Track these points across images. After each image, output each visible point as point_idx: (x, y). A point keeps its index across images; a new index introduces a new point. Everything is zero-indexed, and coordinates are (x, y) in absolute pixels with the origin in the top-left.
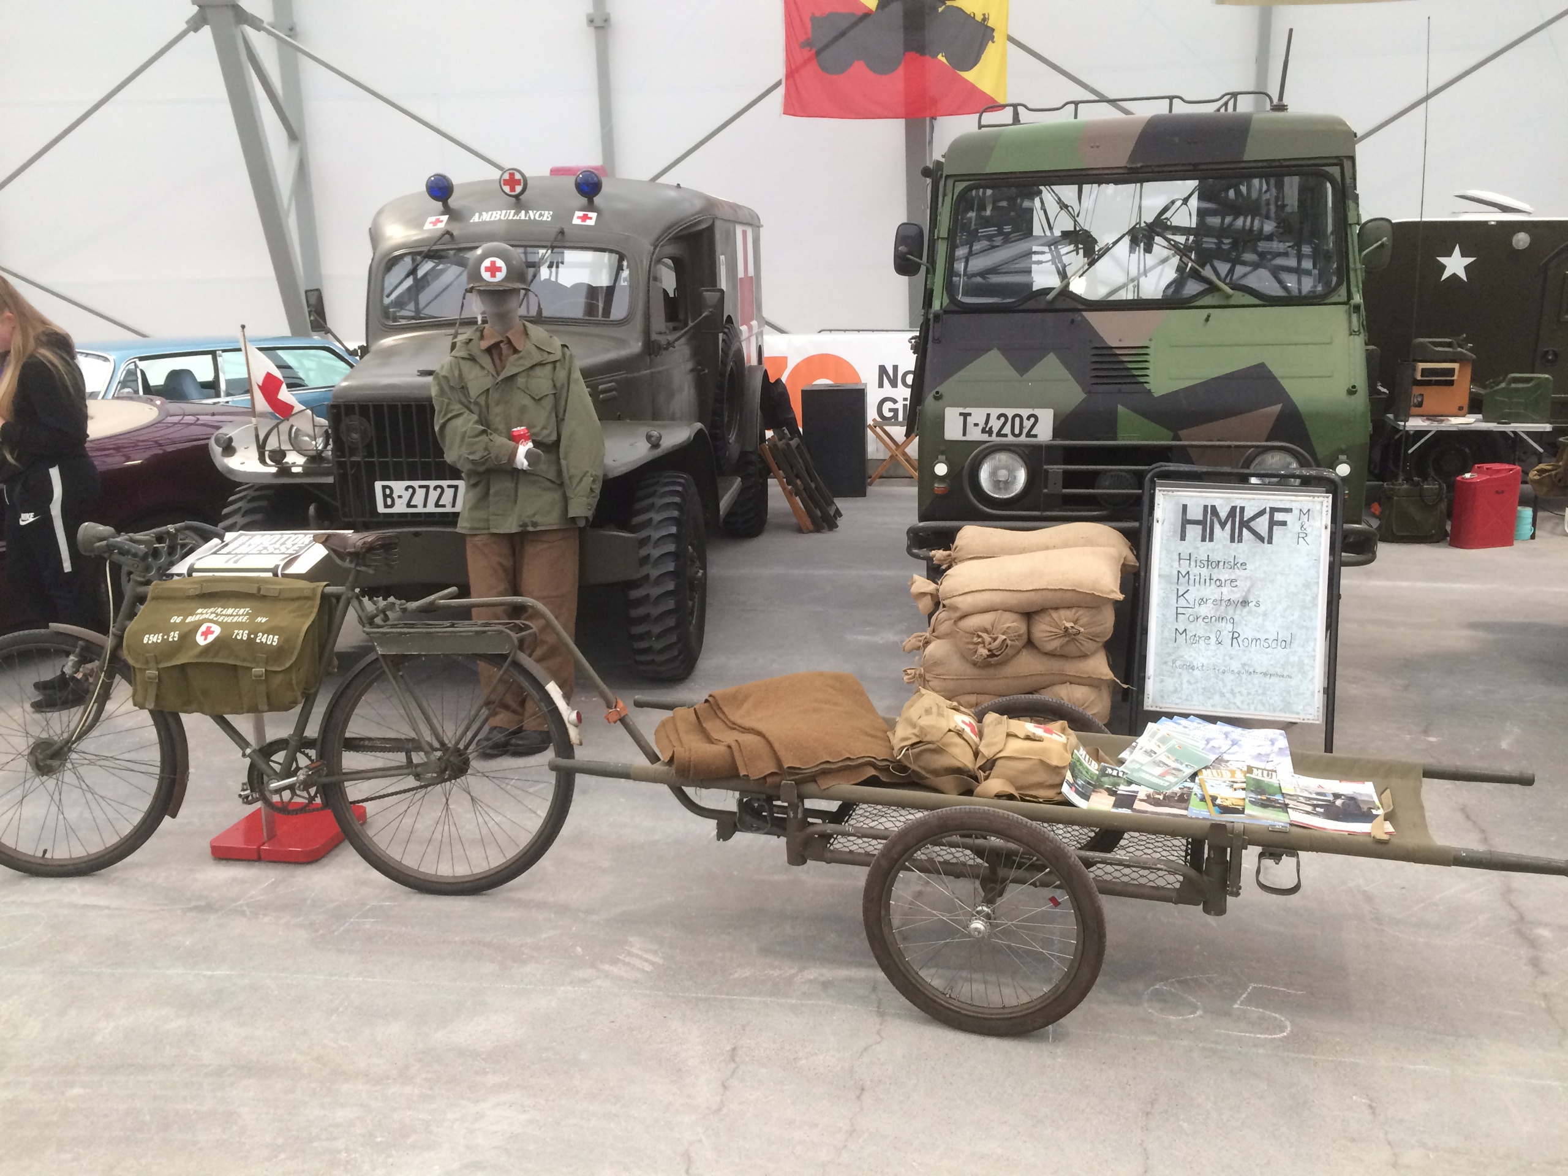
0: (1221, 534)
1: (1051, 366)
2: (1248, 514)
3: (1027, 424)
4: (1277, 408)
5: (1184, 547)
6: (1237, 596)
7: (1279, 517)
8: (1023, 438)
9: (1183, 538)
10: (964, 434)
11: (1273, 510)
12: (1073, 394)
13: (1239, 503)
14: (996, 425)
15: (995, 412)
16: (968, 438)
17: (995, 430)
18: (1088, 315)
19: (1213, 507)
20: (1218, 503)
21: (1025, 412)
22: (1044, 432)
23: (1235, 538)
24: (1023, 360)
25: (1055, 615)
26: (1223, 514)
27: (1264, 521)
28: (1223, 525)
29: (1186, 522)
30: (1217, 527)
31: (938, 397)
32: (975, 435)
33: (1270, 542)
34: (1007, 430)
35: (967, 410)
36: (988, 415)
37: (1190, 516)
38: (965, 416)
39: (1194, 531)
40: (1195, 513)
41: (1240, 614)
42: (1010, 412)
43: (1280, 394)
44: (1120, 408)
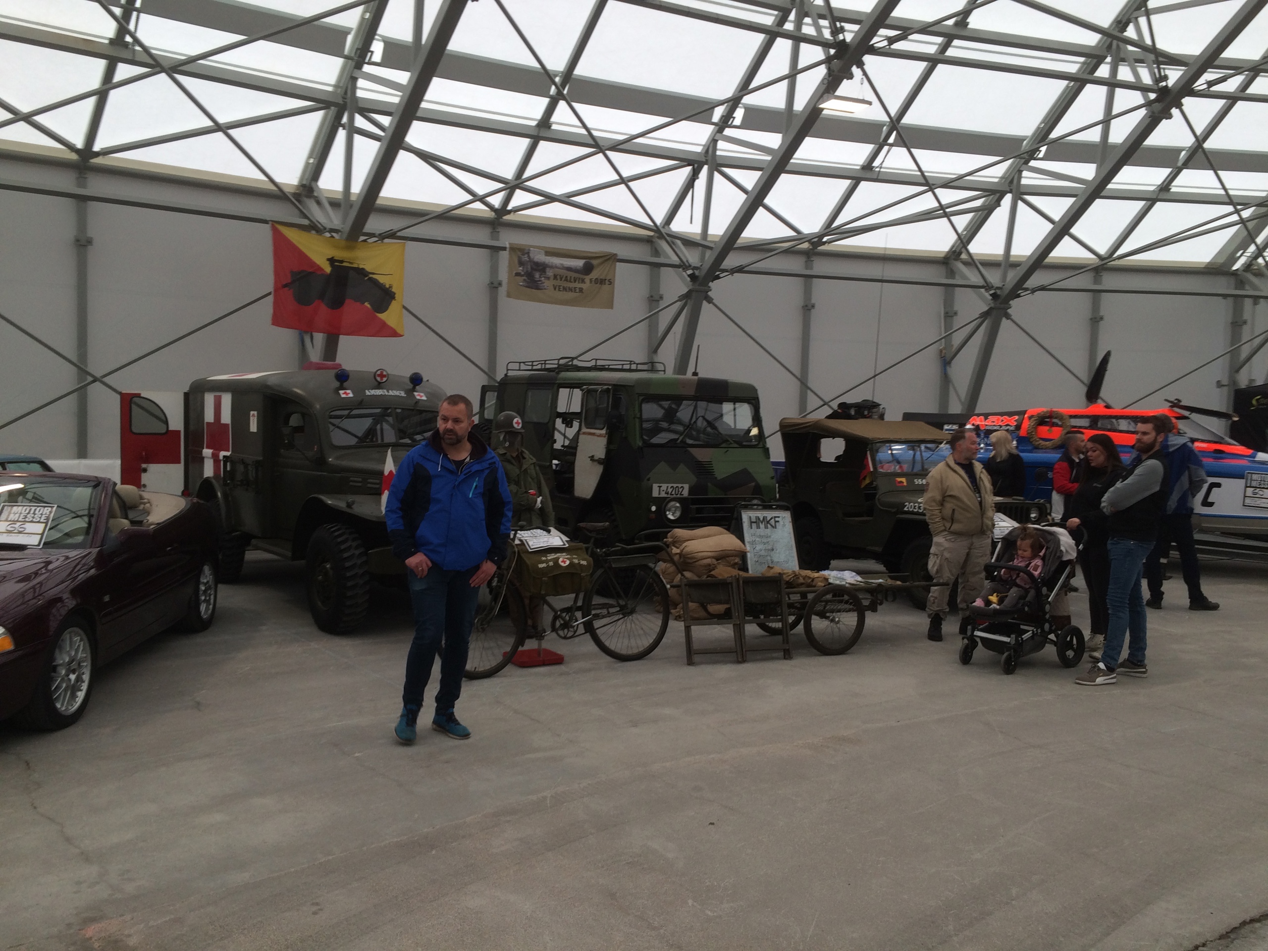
0: (762, 526)
1: (682, 469)
2: (768, 519)
3: (681, 490)
4: (753, 484)
5: (752, 531)
6: (770, 547)
7: (777, 519)
8: (678, 496)
9: (751, 528)
10: (659, 494)
11: (775, 517)
12: (694, 479)
13: (766, 515)
14: (670, 490)
15: (670, 485)
16: (660, 496)
17: (670, 492)
18: (689, 449)
19: (758, 517)
20: (759, 515)
21: (680, 485)
22: (686, 493)
23: (766, 527)
24: (674, 465)
25: (727, 559)
26: (761, 519)
27: (772, 522)
28: (762, 523)
29: (752, 522)
30: (760, 523)
31: (649, 480)
32: (663, 495)
33: (776, 528)
34: (673, 493)
35: (660, 485)
36: (668, 487)
37: (753, 521)
38: (660, 487)
39: (754, 525)
40: (754, 520)
41: (772, 553)
42: (675, 485)
43: (753, 479)
44: (709, 484)
